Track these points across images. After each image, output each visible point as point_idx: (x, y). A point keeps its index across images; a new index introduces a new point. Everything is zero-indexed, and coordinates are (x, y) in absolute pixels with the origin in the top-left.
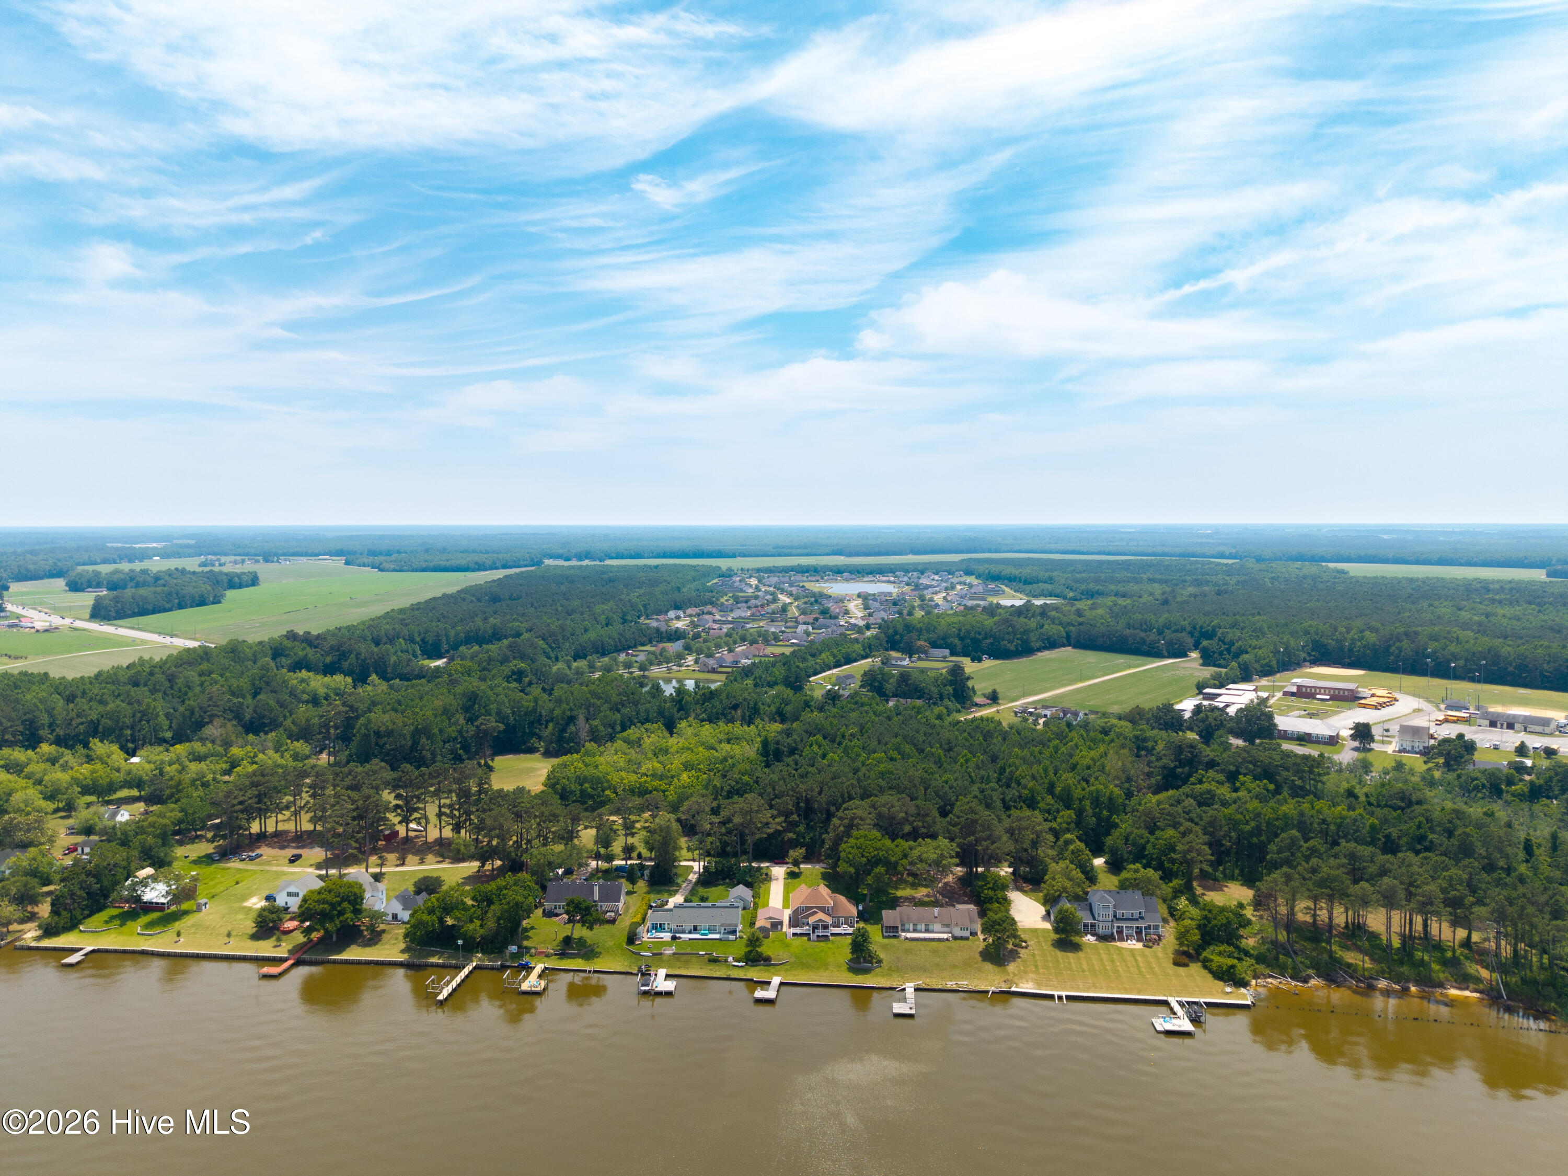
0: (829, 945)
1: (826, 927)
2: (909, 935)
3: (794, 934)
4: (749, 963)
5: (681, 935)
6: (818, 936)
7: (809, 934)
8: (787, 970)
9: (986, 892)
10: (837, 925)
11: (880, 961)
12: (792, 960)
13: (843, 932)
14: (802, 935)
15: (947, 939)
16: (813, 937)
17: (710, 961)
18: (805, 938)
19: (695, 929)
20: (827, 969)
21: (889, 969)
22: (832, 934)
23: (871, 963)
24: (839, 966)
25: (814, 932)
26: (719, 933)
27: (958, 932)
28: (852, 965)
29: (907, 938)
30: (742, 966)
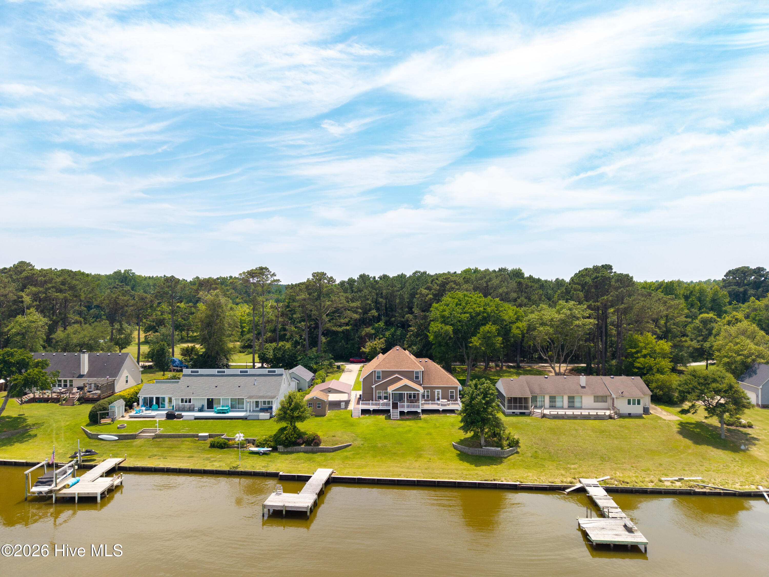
0: (420, 424)
1: (413, 398)
2: (547, 412)
3: (364, 412)
4: (280, 448)
5: (183, 414)
6: (402, 413)
7: (388, 411)
8: (347, 458)
9: (642, 360)
10: (431, 398)
11: (515, 444)
12: (358, 443)
13: (441, 408)
14: (376, 412)
15: (610, 417)
16: (395, 413)
17: (213, 446)
18: (382, 417)
19: (210, 404)
20: (420, 456)
21: (535, 456)
22: (424, 411)
23: (501, 446)
24: (441, 452)
25: (395, 406)
26: (246, 411)
27: (624, 408)
28: (466, 449)
29: (544, 416)
30: (265, 454)
